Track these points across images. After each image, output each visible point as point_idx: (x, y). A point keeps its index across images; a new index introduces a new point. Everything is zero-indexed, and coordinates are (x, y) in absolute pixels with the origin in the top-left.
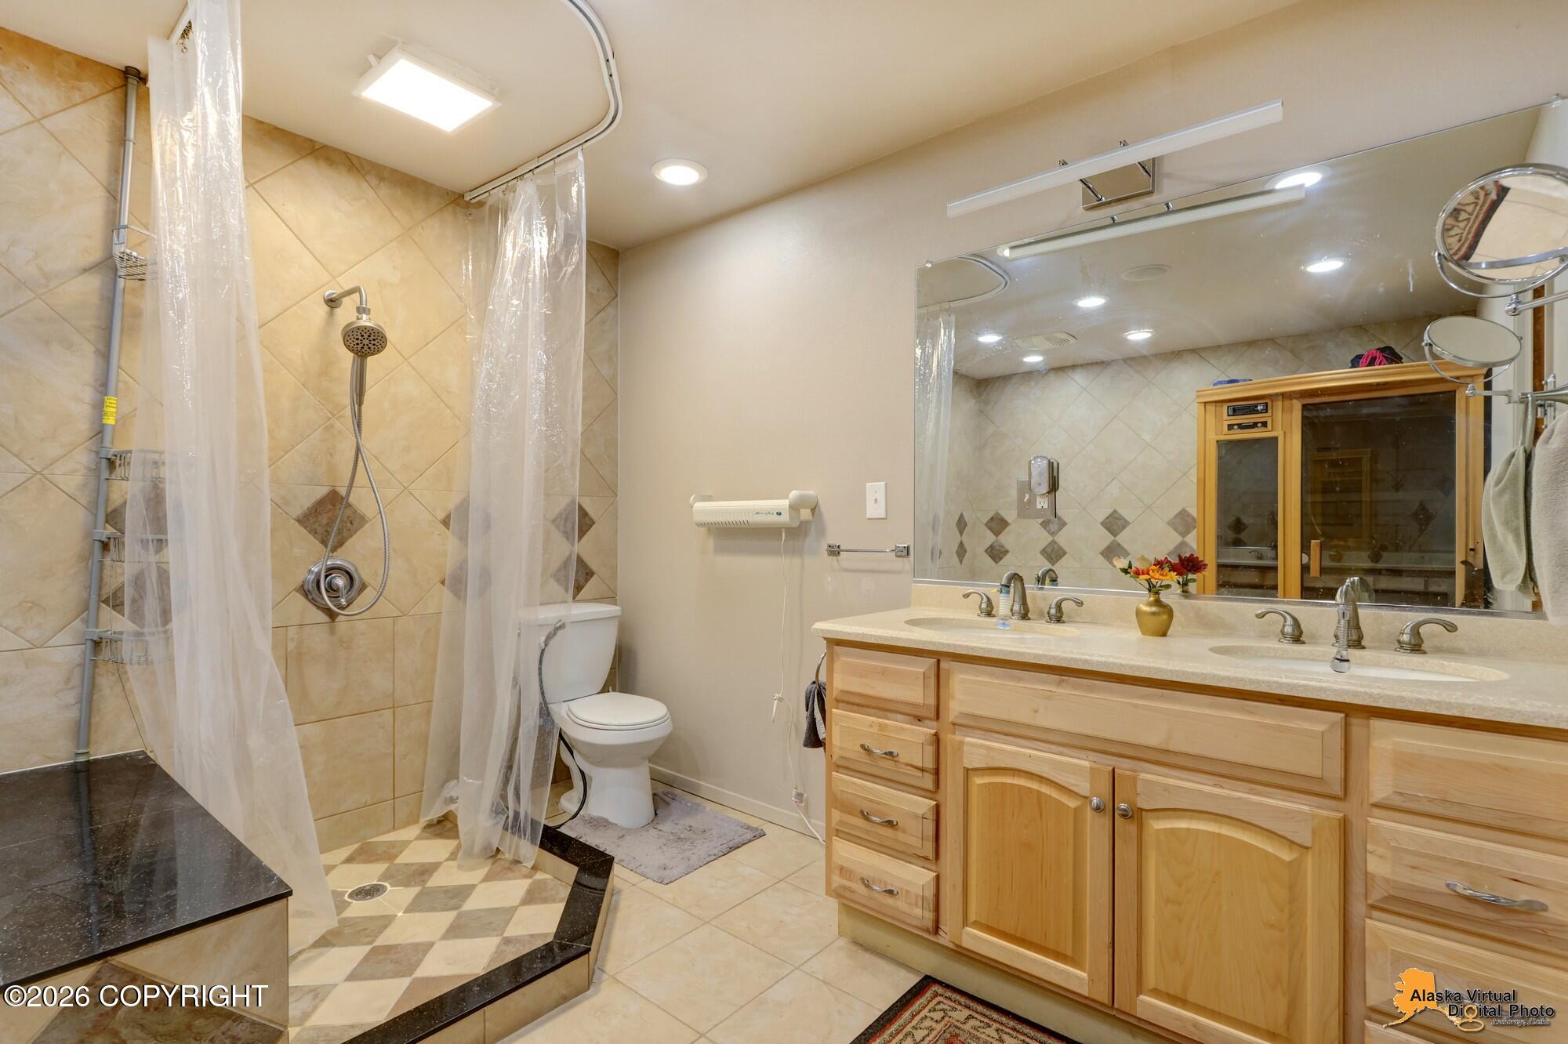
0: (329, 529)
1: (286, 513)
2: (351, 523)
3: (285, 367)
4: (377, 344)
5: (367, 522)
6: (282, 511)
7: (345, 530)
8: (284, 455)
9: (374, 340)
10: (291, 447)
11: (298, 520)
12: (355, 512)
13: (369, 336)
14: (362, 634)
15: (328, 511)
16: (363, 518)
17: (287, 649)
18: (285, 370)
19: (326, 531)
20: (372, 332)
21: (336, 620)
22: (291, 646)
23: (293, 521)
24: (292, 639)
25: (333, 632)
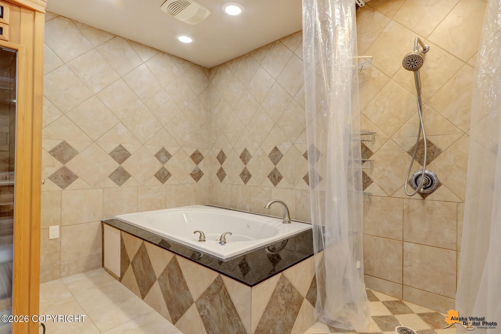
0: (422, 156)
1: (404, 150)
2: (433, 153)
3: (404, 88)
4: (418, 62)
5: (442, 152)
6: (402, 149)
7: (430, 157)
8: (403, 125)
9: (415, 60)
10: (406, 121)
11: (409, 153)
12: (435, 147)
13: (412, 60)
14: (439, 208)
15: (422, 148)
16: (439, 150)
17: (403, 208)
18: (404, 89)
19: (421, 157)
20: (412, 57)
21: (425, 199)
22: (405, 207)
23: (406, 153)
24: (406, 204)
25: (424, 204)
